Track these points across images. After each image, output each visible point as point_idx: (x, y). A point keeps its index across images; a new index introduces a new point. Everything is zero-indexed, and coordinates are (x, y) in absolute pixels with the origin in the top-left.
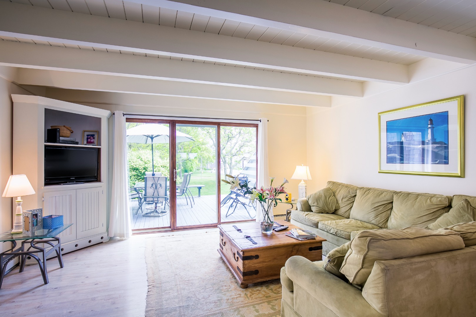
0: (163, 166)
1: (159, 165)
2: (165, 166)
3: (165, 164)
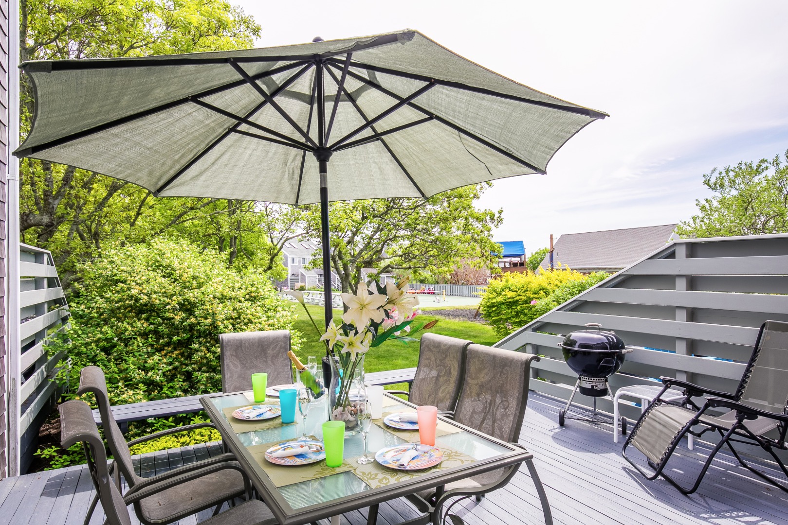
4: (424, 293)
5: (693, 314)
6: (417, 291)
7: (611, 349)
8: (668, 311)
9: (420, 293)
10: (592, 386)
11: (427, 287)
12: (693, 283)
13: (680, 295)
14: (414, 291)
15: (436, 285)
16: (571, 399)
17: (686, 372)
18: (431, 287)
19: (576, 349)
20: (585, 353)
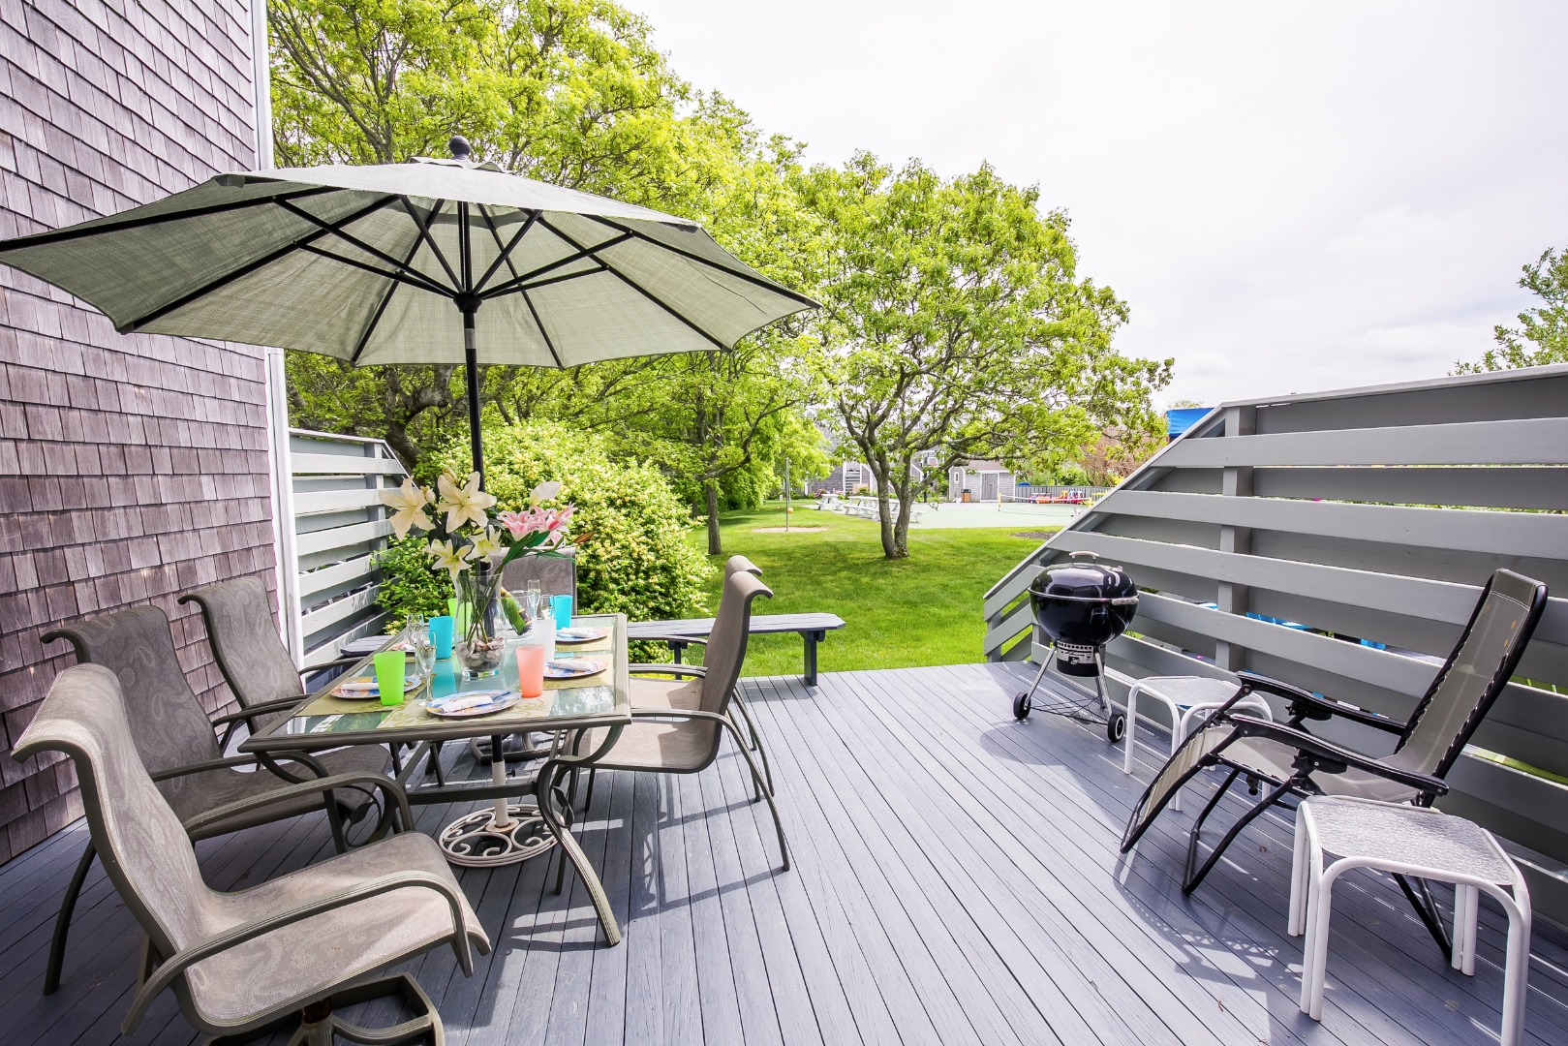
0: (619, 502)
1: (599, 496)
2: (627, 499)
3: (630, 491)
4: (1065, 502)
5: (1250, 540)
6: (1054, 499)
7: (1103, 597)
8: (1205, 532)
9: (1058, 502)
10: (1070, 658)
11: (1072, 492)
12: (1252, 481)
13: (1227, 505)
14: (1047, 499)
15: (1089, 488)
16: (1036, 681)
17: (1229, 644)
18: (1079, 492)
19: (1047, 594)
20: (1058, 601)
